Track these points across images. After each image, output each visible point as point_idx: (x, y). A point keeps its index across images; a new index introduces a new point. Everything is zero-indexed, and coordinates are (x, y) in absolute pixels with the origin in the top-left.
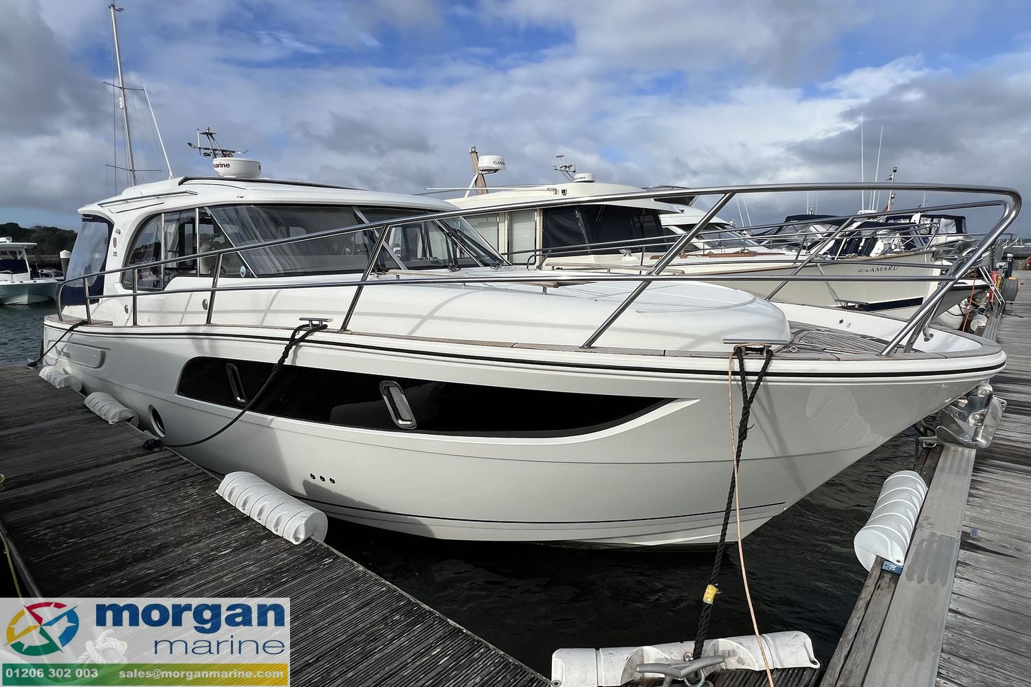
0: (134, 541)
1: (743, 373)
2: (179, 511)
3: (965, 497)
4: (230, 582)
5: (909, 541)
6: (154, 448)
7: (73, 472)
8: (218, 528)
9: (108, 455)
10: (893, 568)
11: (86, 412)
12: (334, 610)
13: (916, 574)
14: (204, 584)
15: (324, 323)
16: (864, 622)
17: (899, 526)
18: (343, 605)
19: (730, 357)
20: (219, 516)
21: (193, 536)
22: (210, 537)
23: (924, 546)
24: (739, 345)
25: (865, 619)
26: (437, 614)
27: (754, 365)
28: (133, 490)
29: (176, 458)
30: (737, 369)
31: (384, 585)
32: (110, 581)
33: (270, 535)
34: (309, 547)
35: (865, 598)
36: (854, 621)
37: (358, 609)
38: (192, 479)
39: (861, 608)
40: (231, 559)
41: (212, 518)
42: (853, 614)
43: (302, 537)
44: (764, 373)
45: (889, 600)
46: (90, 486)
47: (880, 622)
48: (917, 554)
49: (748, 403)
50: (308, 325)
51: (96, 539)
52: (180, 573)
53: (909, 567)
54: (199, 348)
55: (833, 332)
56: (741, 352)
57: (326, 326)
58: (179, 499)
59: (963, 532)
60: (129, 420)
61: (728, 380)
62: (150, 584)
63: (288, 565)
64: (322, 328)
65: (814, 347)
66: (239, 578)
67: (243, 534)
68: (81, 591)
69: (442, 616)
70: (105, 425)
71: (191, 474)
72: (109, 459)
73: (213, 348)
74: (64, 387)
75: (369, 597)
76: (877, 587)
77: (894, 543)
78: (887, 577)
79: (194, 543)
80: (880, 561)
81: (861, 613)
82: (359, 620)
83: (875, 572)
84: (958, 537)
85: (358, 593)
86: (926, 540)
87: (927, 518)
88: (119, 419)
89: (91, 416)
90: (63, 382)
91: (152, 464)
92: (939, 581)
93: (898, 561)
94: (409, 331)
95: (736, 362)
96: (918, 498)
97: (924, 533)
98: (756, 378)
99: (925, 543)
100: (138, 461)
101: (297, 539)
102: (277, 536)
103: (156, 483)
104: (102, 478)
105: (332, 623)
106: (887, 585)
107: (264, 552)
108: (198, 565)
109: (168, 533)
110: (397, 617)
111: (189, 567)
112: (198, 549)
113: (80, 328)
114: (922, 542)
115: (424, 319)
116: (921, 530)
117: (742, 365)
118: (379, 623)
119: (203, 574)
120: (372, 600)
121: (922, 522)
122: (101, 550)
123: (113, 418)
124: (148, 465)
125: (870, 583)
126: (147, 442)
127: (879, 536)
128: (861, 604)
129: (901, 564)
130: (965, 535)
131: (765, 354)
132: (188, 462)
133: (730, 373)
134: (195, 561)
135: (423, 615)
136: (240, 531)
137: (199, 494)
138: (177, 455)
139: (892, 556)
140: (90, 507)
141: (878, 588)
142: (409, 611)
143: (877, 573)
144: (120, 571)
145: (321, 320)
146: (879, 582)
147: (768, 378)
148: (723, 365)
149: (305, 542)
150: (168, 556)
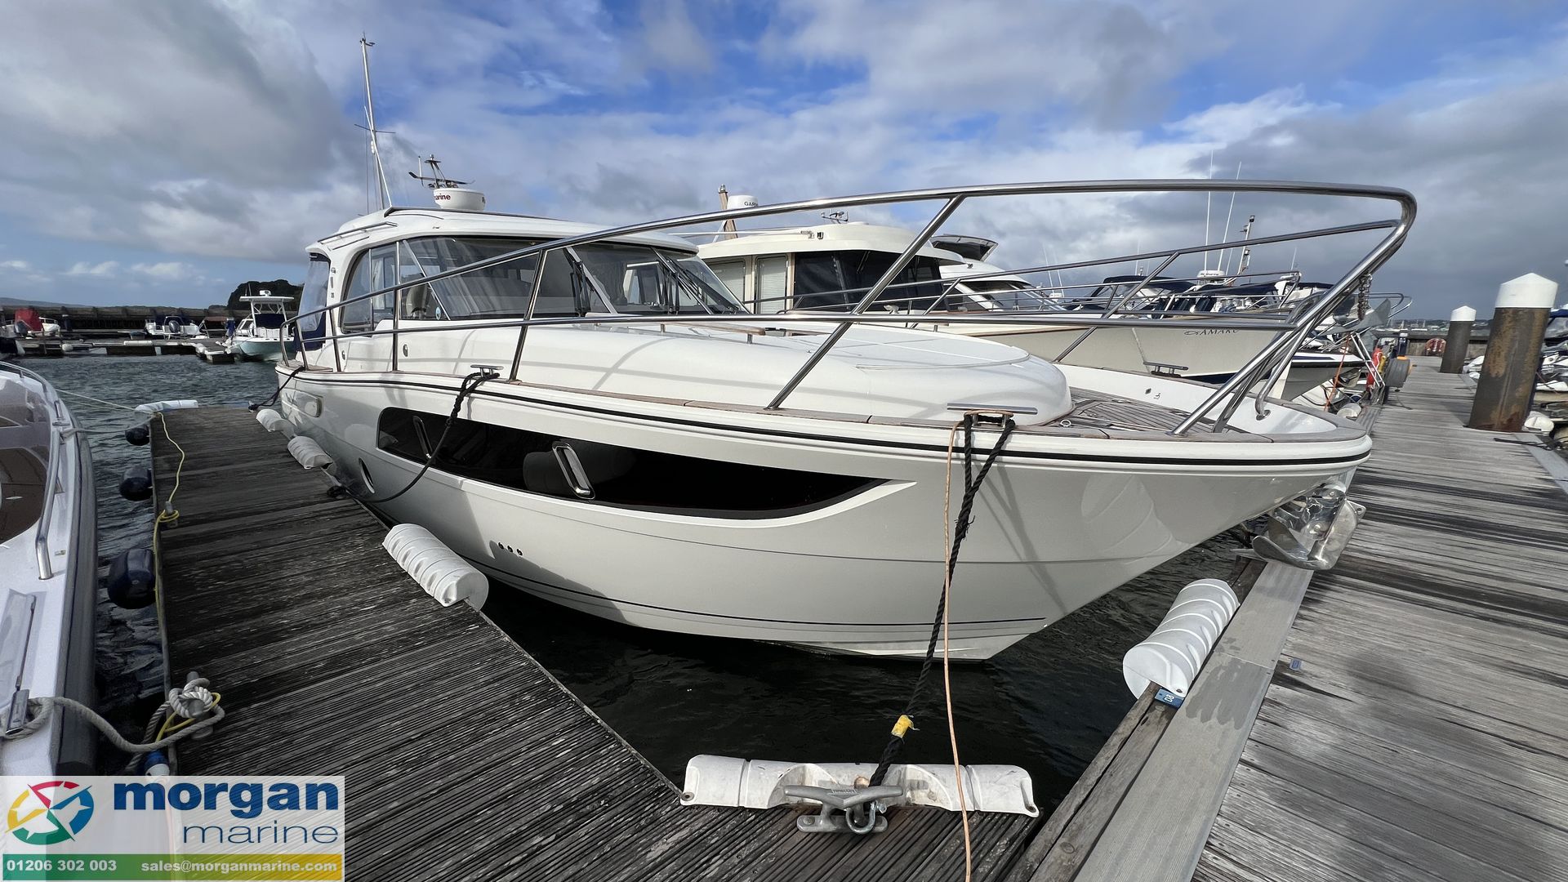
0: (280, 588)
1: (969, 450)
2: (338, 561)
3: (1290, 619)
4: (360, 641)
5: (1199, 667)
6: (337, 495)
7: (250, 514)
8: (371, 582)
9: (290, 500)
10: (1170, 698)
11: (287, 456)
12: (459, 682)
13: (1201, 710)
14: (333, 640)
15: (495, 371)
16: (1113, 764)
17: (1187, 646)
18: (473, 678)
19: (954, 428)
20: (376, 570)
21: (341, 589)
22: (359, 591)
23: (1220, 673)
24: (969, 412)
25: (1117, 760)
26: (575, 698)
27: (985, 439)
28: (301, 536)
29: (357, 507)
30: (962, 443)
31: (525, 659)
32: (239, 628)
33: (422, 594)
34: (459, 610)
35: (1123, 733)
36: (1101, 761)
37: (487, 683)
38: (364, 530)
39: (1114, 745)
40: (372, 616)
41: (368, 572)
42: (1101, 752)
43: (454, 599)
44: (998, 451)
45: (1157, 737)
46: (257, 530)
47: (1137, 766)
48: (1207, 685)
49: (971, 490)
50: (478, 374)
51: (244, 583)
52: (315, 626)
53: (1194, 700)
54: (391, 397)
55: (1135, 404)
56: (971, 422)
57: (497, 375)
58: (343, 549)
59: (1279, 662)
60: (326, 466)
61: (946, 458)
62: (278, 635)
63: (429, 628)
64: (492, 377)
65: (1098, 421)
66: (371, 637)
67: (394, 590)
68: (207, 636)
69: (578, 701)
70: (300, 470)
71: (365, 524)
72: (288, 504)
73: (402, 398)
74: (276, 431)
75: (505, 671)
76: (1143, 720)
77: (1176, 667)
78: (1159, 710)
79: (340, 596)
80: (1154, 688)
81: (1113, 752)
82: (484, 696)
83: (1143, 702)
84: (1271, 667)
85: (494, 666)
86: (1225, 668)
87: (1231, 640)
88: (314, 464)
89: (291, 460)
90: (274, 425)
91: (330, 512)
92: (1233, 723)
93: (1179, 691)
94: (593, 386)
95: (962, 434)
96: (1221, 614)
97: (1221, 659)
98: (987, 457)
99: (1222, 672)
100: (318, 507)
101: (447, 601)
102: (429, 596)
103: (327, 531)
104: (276, 522)
105: (454, 696)
106: (1158, 719)
107: (409, 612)
108: (335, 619)
109: (317, 583)
110: (527, 698)
111: (325, 620)
112: (341, 603)
113: (300, 375)
114: (1217, 670)
115: (609, 372)
116: (1220, 655)
117: (968, 439)
118: (505, 701)
119: (337, 629)
120: (506, 675)
121: (1224, 645)
122: (245, 595)
123: (308, 463)
124: (326, 512)
125: (1133, 716)
126: (332, 489)
127: (1158, 658)
128: (1115, 740)
129: (1182, 695)
130: (1282, 665)
131: (1004, 426)
132: (367, 512)
133: (950, 449)
134: (334, 615)
135: (557, 698)
136: (392, 587)
137: (365, 545)
138: (358, 504)
139: (1171, 684)
140: (252, 550)
141: (1143, 723)
142: (543, 692)
143: (1146, 703)
144: (254, 619)
145: (491, 368)
146: (1147, 715)
147: (1005, 458)
148: (943, 438)
149: (456, 604)
150: (309, 606)
